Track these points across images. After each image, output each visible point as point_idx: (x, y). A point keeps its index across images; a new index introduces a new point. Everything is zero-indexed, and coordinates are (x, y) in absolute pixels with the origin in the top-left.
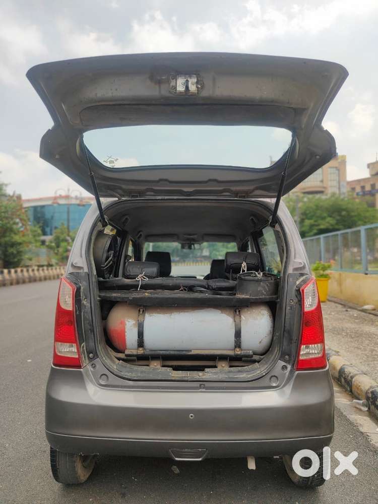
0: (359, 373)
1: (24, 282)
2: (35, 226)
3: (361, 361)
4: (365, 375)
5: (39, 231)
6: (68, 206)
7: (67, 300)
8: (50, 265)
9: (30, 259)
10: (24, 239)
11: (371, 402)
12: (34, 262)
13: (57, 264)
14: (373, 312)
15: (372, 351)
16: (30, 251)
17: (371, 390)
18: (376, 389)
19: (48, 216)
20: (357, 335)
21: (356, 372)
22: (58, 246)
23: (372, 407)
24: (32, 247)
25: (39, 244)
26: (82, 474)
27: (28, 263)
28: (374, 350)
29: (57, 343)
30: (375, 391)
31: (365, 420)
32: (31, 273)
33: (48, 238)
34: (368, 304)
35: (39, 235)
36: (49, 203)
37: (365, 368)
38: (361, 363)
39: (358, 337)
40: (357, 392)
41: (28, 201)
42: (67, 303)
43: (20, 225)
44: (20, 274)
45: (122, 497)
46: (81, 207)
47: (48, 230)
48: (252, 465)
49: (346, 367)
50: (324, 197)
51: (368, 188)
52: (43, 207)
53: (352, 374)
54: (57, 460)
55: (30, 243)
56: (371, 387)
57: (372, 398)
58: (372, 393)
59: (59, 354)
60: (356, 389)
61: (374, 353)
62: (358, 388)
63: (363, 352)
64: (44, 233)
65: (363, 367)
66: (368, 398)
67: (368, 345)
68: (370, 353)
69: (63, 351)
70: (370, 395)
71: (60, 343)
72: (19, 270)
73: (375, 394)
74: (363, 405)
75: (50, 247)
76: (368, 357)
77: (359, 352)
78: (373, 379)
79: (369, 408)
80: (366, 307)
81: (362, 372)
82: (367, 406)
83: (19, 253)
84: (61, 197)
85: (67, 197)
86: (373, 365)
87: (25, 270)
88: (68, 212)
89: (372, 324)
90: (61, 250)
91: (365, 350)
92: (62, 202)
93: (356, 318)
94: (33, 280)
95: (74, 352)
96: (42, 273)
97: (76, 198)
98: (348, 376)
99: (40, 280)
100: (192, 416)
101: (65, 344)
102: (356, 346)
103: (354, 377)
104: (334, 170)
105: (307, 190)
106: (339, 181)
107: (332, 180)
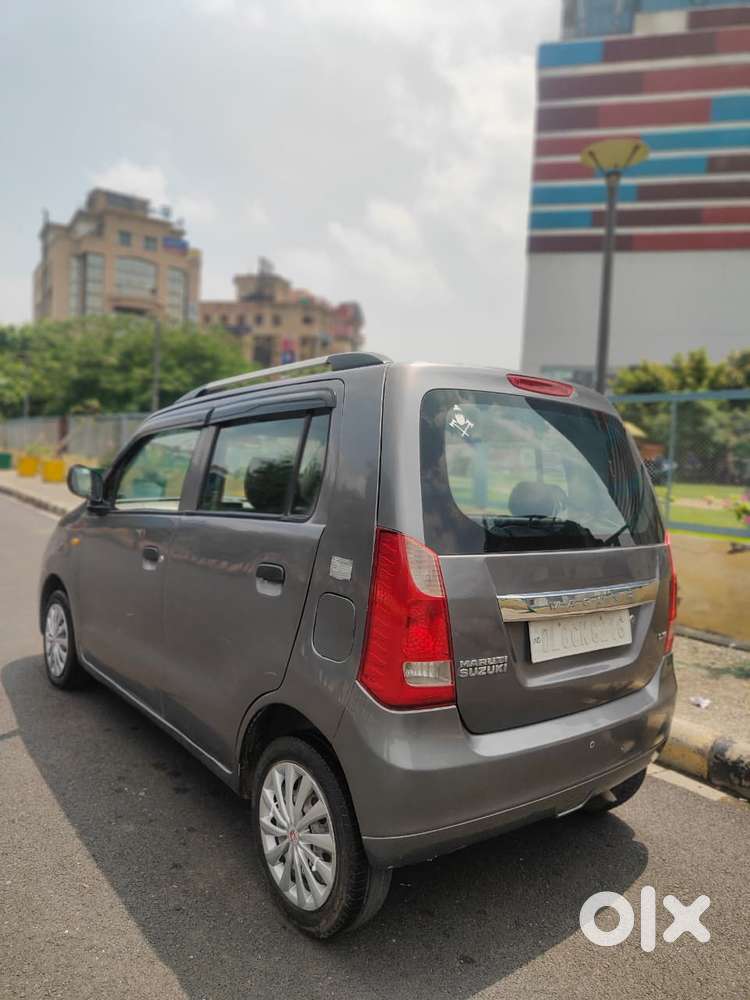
51: (233, 320)
104: (177, 274)
105: (125, 304)
106: (186, 299)
107: (173, 293)
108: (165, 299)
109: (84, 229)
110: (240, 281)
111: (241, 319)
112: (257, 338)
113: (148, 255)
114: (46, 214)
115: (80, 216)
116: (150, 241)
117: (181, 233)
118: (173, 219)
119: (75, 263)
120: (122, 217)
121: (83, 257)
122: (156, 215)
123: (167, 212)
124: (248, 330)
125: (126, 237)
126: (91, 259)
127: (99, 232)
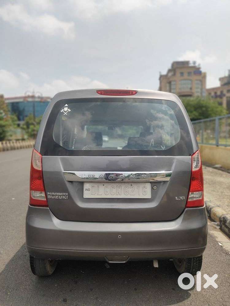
0: (215, 206)
1: (8, 150)
2: (13, 115)
3: (216, 198)
4: (219, 208)
5: (16, 118)
6: (34, 102)
7: (37, 163)
8: (23, 140)
9: (11, 136)
10: (7, 123)
11: (223, 223)
12: (13, 138)
13: (28, 139)
14: (221, 169)
15: (222, 193)
16: (11, 130)
17: (223, 217)
18: (226, 215)
19: (21, 108)
20: (213, 183)
21: (213, 206)
22: (28, 127)
23: (223, 226)
24: (12, 128)
25: (16, 126)
26: (50, 270)
27: (10, 138)
28: (223, 192)
29: (32, 191)
30: (225, 217)
31: (219, 234)
32: (12, 144)
33: (22, 123)
34: (218, 164)
35: (16, 121)
36: (21, 100)
37: (218, 203)
38: (216, 200)
39: (213, 184)
40: (214, 218)
41: (8, 99)
42: (38, 165)
43: (3, 114)
44: (5, 145)
45: (75, 283)
46: (42, 104)
47: (21, 117)
48: (156, 265)
49: (208, 202)
50: (192, 99)
51: (219, 93)
52: (17, 103)
53: (210, 207)
54: (34, 262)
55: (10, 125)
56: (223, 215)
57: (223, 221)
58: (224, 218)
59: (34, 198)
60: (213, 216)
61: (223, 194)
62: (215, 214)
63: (217, 193)
64: (19, 119)
65: (217, 202)
66: (220, 221)
67: (220, 189)
68: (221, 194)
69: (36, 196)
70: (222, 219)
71: (34, 191)
72: (4, 142)
73: (225, 218)
74: (217, 225)
75: (23, 128)
76: (220, 196)
77: (214, 193)
78: (224, 210)
79: (221, 227)
80: (217, 166)
81: (217, 205)
82: (219, 226)
83: (4, 131)
84: (29, 97)
85: (33, 97)
86: (223, 201)
87: (8, 142)
88: (34, 107)
89: (221, 177)
90: (30, 130)
91: (218, 192)
92: (30, 100)
93: (212, 172)
94: (13, 149)
95: (43, 197)
96: (18, 144)
97: (39, 97)
98: (208, 208)
99: (18, 148)
100: (120, 237)
101: (37, 192)
102: (213, 189)
103: (212, 209)
104: (198, 82)
105: (182, 94)
106: (202, 89)
107: (197, 88)
108: (194, 90)
109: (170, 74)
110: (221, 79)
111: (222, 92)
112: (227, 97)
113: (189, 78)
114: (160, 73)
115: (169, 71)
116: (189, 73)
117: (199, 68)
118: (197, 65)
119: (168, 85)
120: (181, 68)
121: (170, 83)
122: (191, 65)
123: (194, 63)
124: (224, 95)
125: (182, 74)
126: (173, 83)
127: (174, 75)
